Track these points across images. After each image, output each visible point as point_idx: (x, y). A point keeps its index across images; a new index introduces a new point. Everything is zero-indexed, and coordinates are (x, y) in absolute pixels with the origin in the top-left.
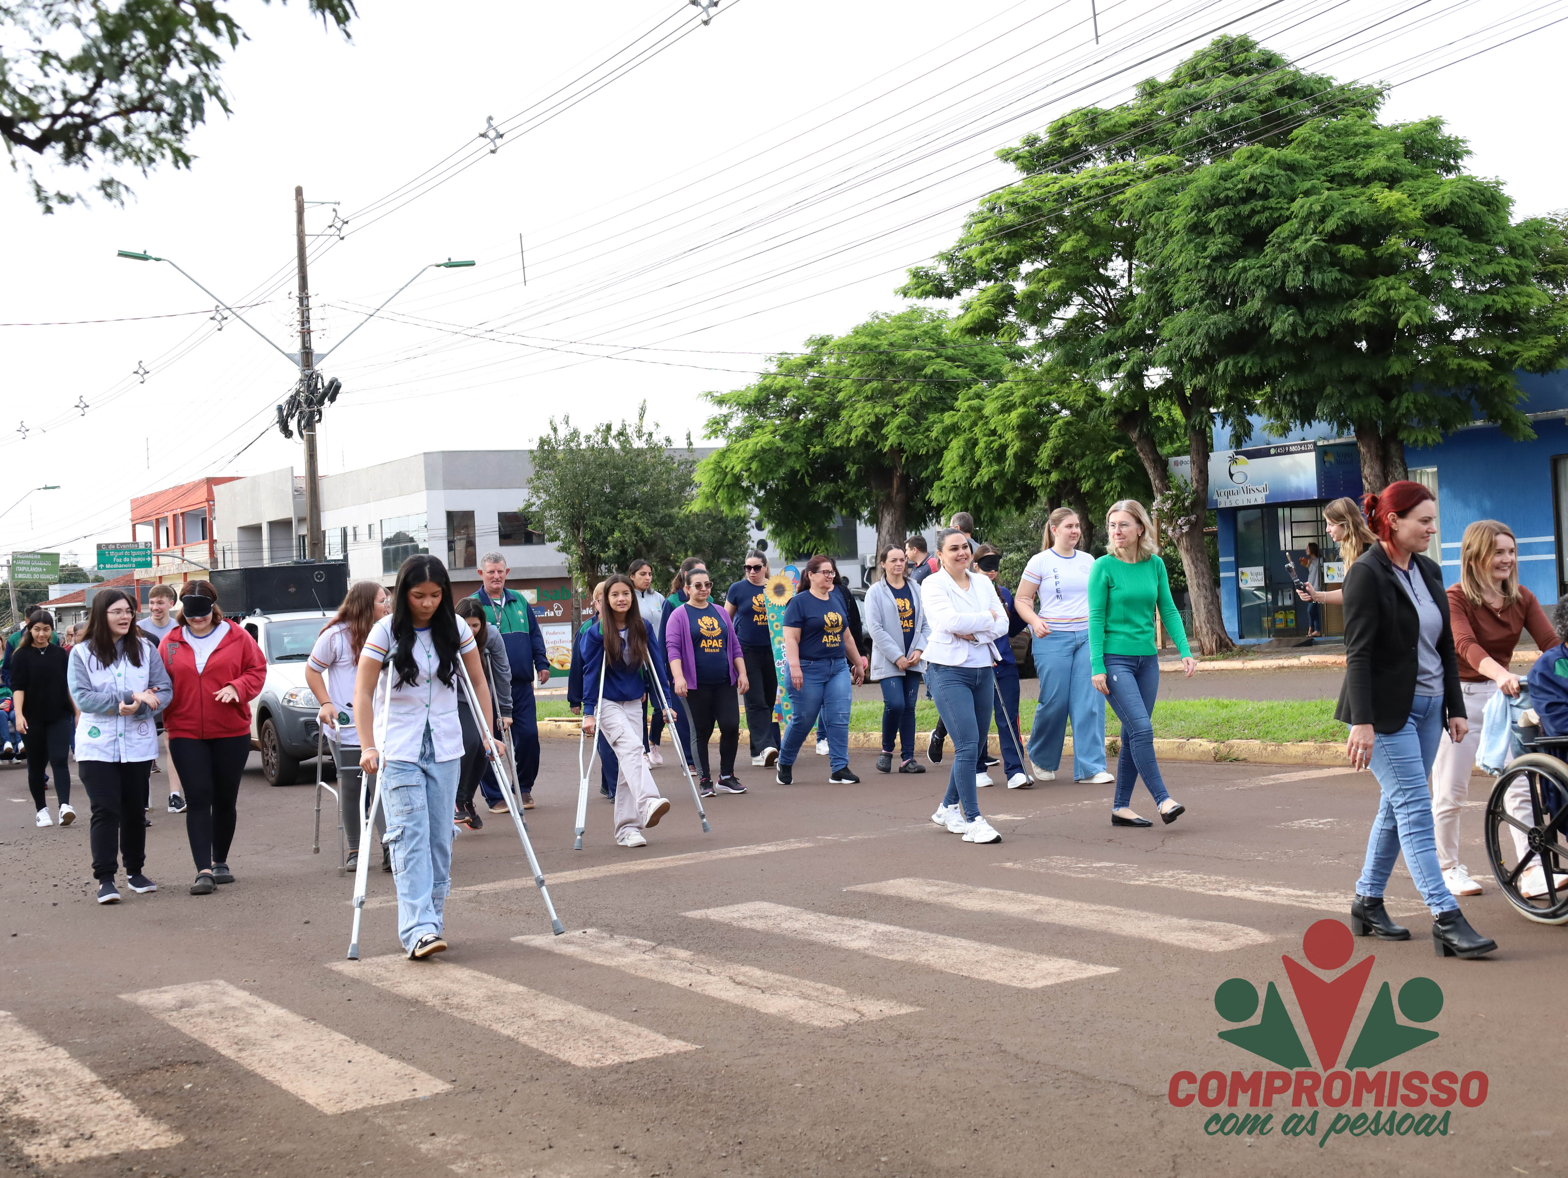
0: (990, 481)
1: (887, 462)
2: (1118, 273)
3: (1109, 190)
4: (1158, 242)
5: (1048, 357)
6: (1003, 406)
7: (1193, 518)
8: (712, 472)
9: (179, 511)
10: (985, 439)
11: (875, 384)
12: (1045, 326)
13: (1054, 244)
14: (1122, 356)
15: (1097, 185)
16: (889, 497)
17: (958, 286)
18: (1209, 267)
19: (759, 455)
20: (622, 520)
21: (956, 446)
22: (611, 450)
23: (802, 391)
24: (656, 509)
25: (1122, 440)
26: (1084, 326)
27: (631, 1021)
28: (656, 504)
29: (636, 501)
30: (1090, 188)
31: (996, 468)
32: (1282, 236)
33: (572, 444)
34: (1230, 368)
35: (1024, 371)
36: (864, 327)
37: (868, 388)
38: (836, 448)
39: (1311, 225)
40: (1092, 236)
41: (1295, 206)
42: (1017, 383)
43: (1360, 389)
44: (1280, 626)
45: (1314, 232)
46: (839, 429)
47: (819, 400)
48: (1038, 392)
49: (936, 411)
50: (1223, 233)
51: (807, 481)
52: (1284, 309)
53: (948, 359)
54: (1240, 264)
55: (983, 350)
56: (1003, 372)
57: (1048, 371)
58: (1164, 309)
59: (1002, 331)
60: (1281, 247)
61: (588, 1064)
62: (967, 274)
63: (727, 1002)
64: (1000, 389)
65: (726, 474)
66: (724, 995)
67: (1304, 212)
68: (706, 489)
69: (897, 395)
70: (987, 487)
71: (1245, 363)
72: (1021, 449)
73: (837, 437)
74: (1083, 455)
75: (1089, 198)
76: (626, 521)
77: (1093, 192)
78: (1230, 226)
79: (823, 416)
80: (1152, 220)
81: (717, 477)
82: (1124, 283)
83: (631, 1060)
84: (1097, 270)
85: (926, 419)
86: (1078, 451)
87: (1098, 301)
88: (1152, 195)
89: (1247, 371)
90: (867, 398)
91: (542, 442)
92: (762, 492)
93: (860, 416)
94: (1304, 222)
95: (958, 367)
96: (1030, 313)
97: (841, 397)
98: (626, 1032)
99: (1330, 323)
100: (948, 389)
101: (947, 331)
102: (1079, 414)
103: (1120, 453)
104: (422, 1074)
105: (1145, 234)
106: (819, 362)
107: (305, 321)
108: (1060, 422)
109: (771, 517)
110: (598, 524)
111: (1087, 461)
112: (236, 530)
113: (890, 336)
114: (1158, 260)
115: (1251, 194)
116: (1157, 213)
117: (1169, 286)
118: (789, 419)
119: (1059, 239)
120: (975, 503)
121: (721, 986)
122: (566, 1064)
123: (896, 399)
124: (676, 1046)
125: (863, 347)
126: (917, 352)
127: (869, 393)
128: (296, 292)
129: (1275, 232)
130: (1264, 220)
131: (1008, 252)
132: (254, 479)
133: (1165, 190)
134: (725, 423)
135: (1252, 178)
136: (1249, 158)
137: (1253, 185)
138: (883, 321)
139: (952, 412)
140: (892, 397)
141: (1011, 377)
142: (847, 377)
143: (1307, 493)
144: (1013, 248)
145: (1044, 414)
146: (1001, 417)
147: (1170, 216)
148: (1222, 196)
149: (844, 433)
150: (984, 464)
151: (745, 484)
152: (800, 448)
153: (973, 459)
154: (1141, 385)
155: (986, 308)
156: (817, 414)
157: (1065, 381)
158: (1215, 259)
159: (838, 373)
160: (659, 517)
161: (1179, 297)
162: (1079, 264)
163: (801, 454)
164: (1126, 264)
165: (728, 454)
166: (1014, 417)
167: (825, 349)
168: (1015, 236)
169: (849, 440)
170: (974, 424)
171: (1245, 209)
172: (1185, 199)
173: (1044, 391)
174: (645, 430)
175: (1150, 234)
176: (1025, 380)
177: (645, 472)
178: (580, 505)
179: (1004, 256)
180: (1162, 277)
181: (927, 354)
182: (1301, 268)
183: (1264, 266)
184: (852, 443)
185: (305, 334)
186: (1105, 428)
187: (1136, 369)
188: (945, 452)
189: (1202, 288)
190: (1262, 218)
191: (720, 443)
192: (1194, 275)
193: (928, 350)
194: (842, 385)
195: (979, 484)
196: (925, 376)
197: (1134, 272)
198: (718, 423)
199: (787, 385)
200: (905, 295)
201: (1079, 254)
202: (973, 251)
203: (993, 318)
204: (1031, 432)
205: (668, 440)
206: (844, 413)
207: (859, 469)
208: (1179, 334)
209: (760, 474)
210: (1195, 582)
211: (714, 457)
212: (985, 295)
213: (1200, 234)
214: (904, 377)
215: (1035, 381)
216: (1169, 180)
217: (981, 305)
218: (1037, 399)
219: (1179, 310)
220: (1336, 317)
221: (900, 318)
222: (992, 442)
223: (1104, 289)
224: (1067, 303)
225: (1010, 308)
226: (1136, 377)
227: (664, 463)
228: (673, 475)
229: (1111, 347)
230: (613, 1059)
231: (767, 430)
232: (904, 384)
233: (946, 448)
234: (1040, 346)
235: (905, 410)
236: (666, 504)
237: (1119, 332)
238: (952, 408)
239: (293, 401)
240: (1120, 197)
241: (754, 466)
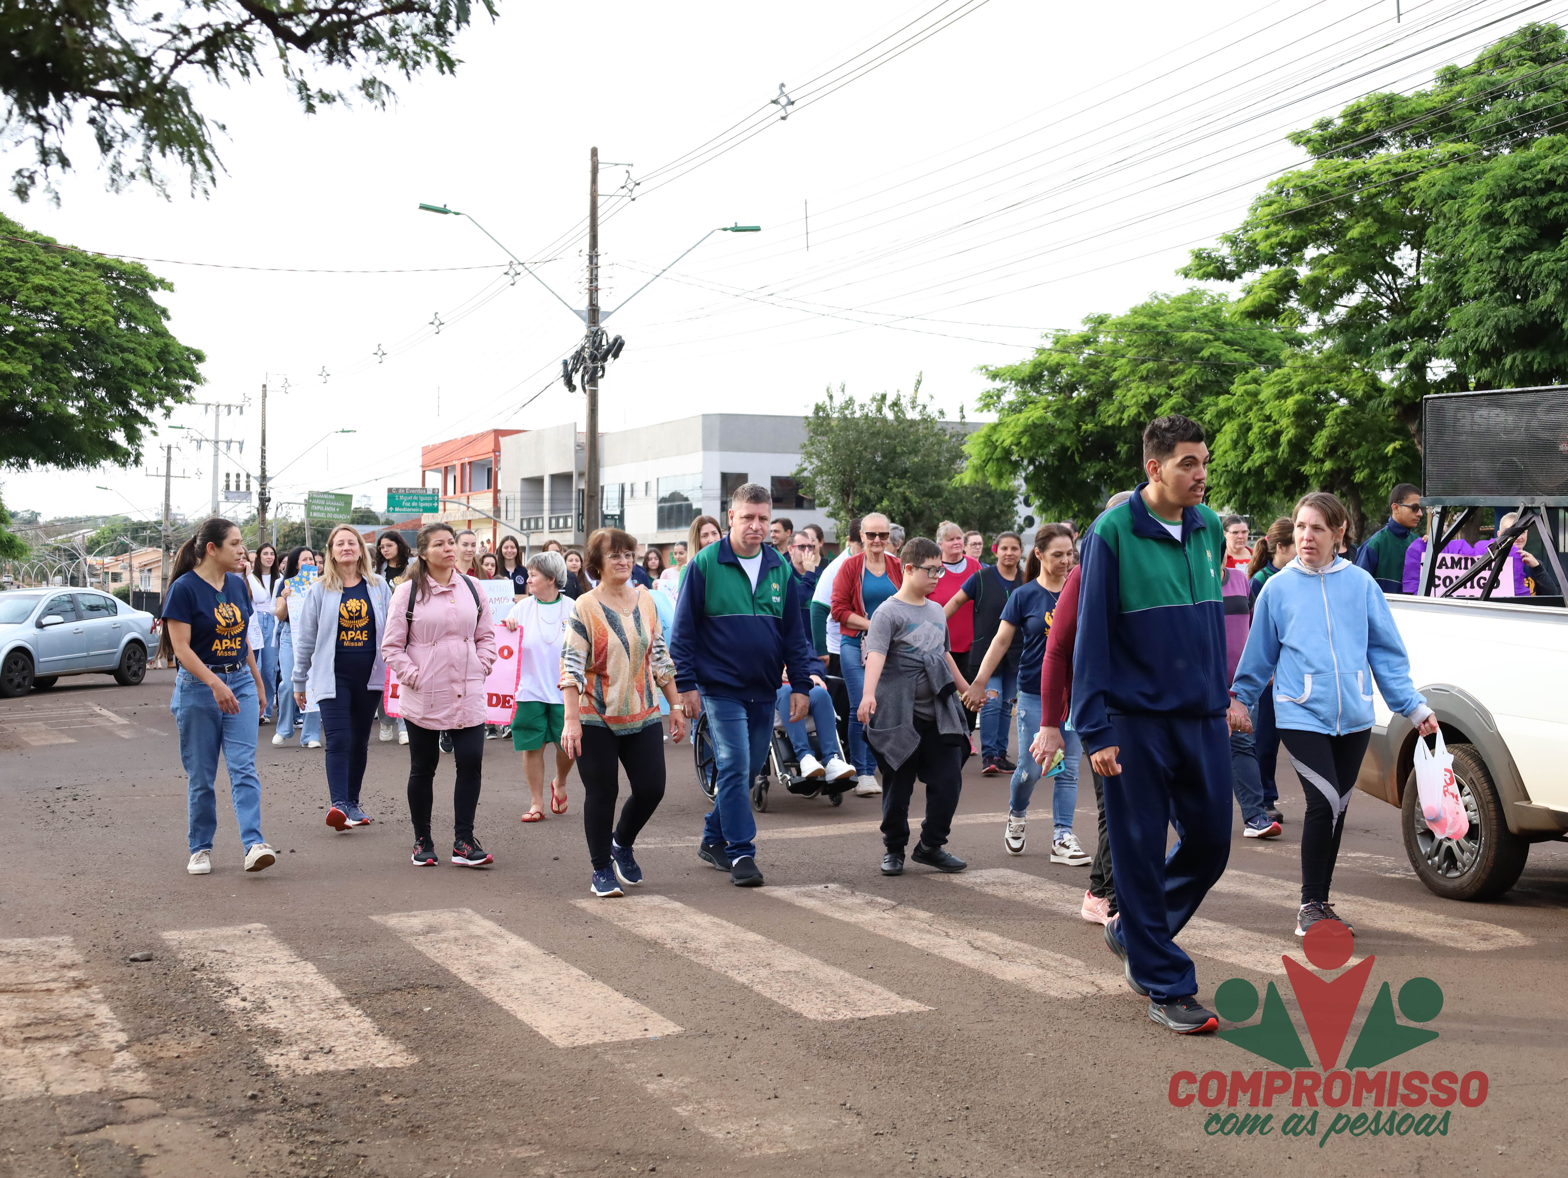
0: (1261, 468)
2: (1407, 262)
3: (1402, 177)
4: (1450, 231)
5: (1329, 344)
6: (1280, 391)
8: (982, 446)
9: (467, 460)
10: (1260, 424)
11: (1150, 365)
12: (1328, 313)
13: (1342, 229)
14: (1406, 346)
15: (1389, 171)
17: (1240, 269)
18: (1502, 258)
19: (1031, 429)
20: (891, 489)
21: (1230, 430)
22: (884, 420)
23: (1077, 369)
24: (925, 479)
25: (1400, 432)
26: (1367, 315)
27: (866, 978)
28: (926, 475)
29: (906, 471)
30: (1382, 175)
31: (1268, 453)
33: (847, 412)
34: (1518, 362)
35: (1304, 357)
36: (1143, 307)
37: (1144, 369)
38: (1108, 427)
40: (1381, 223)
42: (1295, 370)
46: (1112, 409)
47: (1093, 378)
48: (1317, 380)
49: (1211, 394)
50: (1518, 224)
51: (1077, 459)
53: (1226, 342)
54: (1534, 257)
55: (1262, 334)
56: (1282, 357)
57: (1329, 358)
58: (1452, 300)
59: (1282, 317)
61: (820, 1018)
62: (1249, 257)
63: (964, 966)
64: (1278, 375)
65: (996, 448)
66: (961, 959)
68: (975, 461)
69: (1173, 376)
70: (1258, 472)
71: (1534, 358)
72: (1296, 437)
73: (1110, 416)
74: (1359, 445)
75: (1380, 184)
76: (895, 490)
77: (1385, 179)
78: (1526, 217)
79: (1096, 395)
80: (1445, 209)
81: (986, 450)
82: (1412, 272)
83: (863, 1016)
84: (1384, 258)
85: (1201, 401)
86: (1355, 440)
87: (1383, 289)
88: (1446, 183)
89: (1534, 367)
90: (1142, 379)
91: (818, 408)
92: (1031, 468)
93: (1134, 396)
95: (1236, 351)
96: (1313, 299)
97: (1115, 376)
98: (859, 988)
100: (1225, 373)
101: (1226, 315)
102: (1358, 404)
103: (1397, 444)
104: (655, 1014)
105: (1437, 222)
106: (1095, 341)
107: (593, 278)
108: (1337, 411)
109: (1038, 492)
110: (867, 492)
111: (1362, 451)
112: (519, 482)
113: (1168, 317)
114: (1449, 249)
115: (1550, 186)
116: (1450, 202)
117: (1459, 276)
118: (1062, 396)
119: (1346, 225)
120: (1245, 488)
121: (959, 949)
122: (797, 1016)
123: (1171, 381)
124: (909, 1005)
125: (1141, 327)
126: (1194, 334)
127: (1145, 373)
128: (587, 250)
130: (1562, 213)
131: (1294, 237)
132: (539, 432)
133: (1460, 179)
134: (999, 397)
135: (1552, 169)
136: (1550, 148)
137: (1553, 176)
138: (1162, 302)
139: (1227, 396)
140: (1167, 379)
141: (1289, 363)
142: (1123, 356)
144: (1299, 233)
145: (1321, 402)
146: (1277, 402)
147: (1464, 204)
148: (1519, 186)
149: (1116, 412)
150: (1257, 449)
151: (1014, 458)
152: (1071, 425)
153: (1245, 444)
154: (1423, 377)
155: (1267, 293)
156: (1091, 392)
157: (1345, 369)
158: (1508, 250)
159: (1114, 352)
160: (928, 487)
161: (1468, 288)
162: (1366, 251)
163: (1073, 431)
164: (1415, 253)
165: (999, 428)
166: (1290, 404)
167: (1102, 327)
168: (1301, 221)
169: (1121, 420)
170: (1249, 408)
171: (1543, 201)
172: (1480, 188)
173: (1323, 378)
174: (920, 401)
175: (1442, 223)
176: (1304, 366)
177: (917, 441)
178: (851, 472)
179: (1289, 240)
180: (1452, 267)
181: (1205, 336)
183: (1559, 260)
184: (1124, 423)
185: (593, 291)
186: (1383, 419)
187: (1419, 360)
188: (1218, 436)
189: (1493, 279)
190: (1562, 210)
191: (991, 417)
192: (1486, 266)
193: (1206, 332)
194: (1117, 364)
195: (1249, 469)
196: (1202, 359)
197: (1422, 261)
198: (992, 397)
199: (1062, 362)
200: (1186, 276)
201: (1366, 241)
202: (1258, 233)
203: (1274, 302)
204: (1307, 420)
205: (942, 413)
206: (1118, 393)
207: (1130, 449)
208: (1465, 326)
209: (1030, 449)
211: (984, 431)
212: (1267, 279)
213: (1494, 224)
214: (1181, 359)
215: (1314, 368)
216: (1464, 170)
217: (1263, 289)
218: (1315, 386)
219: (1466, 301)
221: (1179, 300)
222: (1266, 428)
223: (1390, 277)
224: (1351, 290)
225: (1292, 293)
226: (1418, 367)
227: (935, 435)
228: (945, 447)
229: (1395, 336)
230: (845, 1014)
231: (1039, 405)
232: (1180, 365)
233: (1219, 431)
234: (1321, 333)
235: (1179, 391)
236: (935, 475)
237: (1404, 322)
238: (1228, 392)
239: (578, 357)
240: (1412, 184)
241: (1024, 440)
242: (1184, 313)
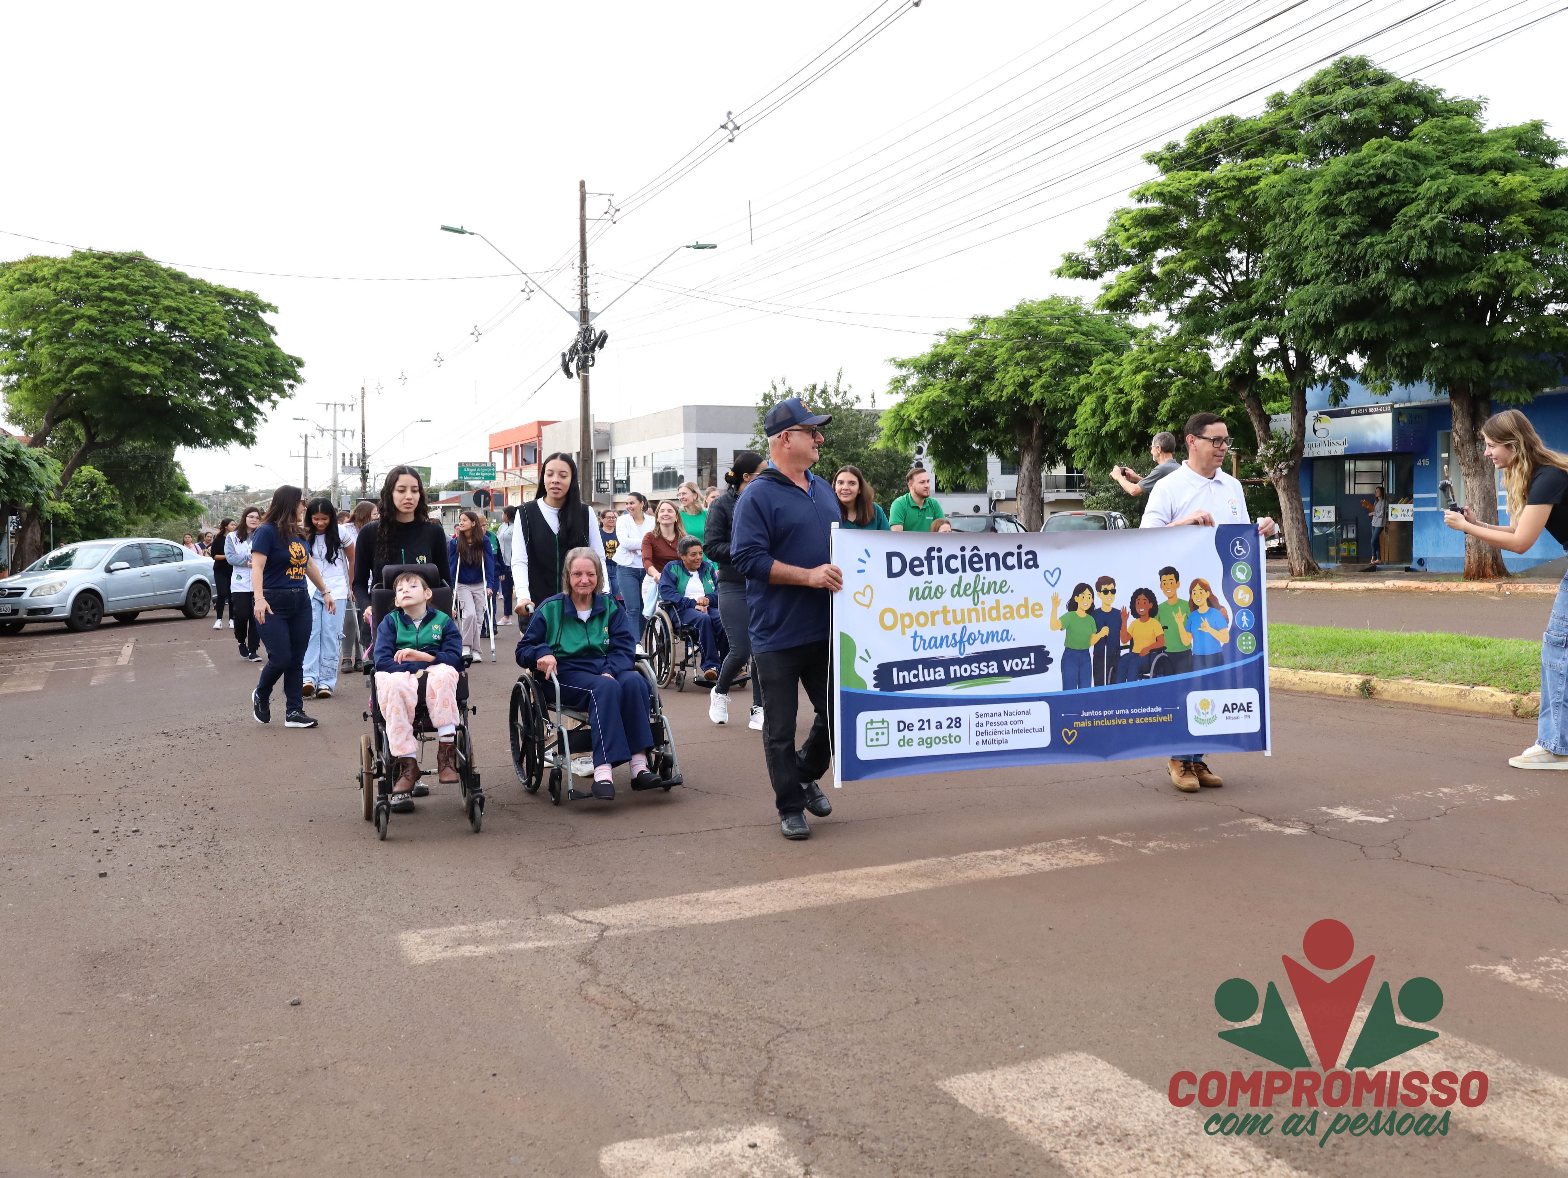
0: (1116, 431)
1: (1029, 415)
3: (1243, 183)
4: (1287, 225)
5: (1175, 328)
6: (1137, 367)
7: (1292, 463)
8: (892, 420)
9: (519, 443)
10: (1114, 395)
11: (1023, 353)
12: (1175, 302)
15: (1234, 178)
16: (1029, 443)
17: (1103, 269)
18: (1338, 243)
19: (931, 406)
21: (1089, 402)
23: (965, 358)
25: (1232, 399)
28: (847, 445)
30: (1228, 180)
31: (1122, 419)
32: (1409, 214)
34: (1350, 331)
37: (1018, 355)
38: (990, 403)
39: (1437, 204)
40: (1225, 223)
41: (1422, 189)
43: (1463, 353)
44: (1344, 554)
45: (1440, 211)
46: (994, 388)
47: (978, 364)
48: (1162, 358)
49: (1072, 374)
50: (1352, 214)
52: (1405, 280)
53: (1083, 334)
54: (1368, 240)
57: (1175, 339)
60: (1407, 226)
62: (1110, 258)
65: (903, 421)
67: (1431, 193)
68: (885, 432)
69: (1042, 360)
70: (1113, 435)
71: (1364, 329)
72: (1144, 404)
73: (992, 394)
75: (1225, 189)
77: (1230, 184)
78: (1358, 208)
79: (981, 378)
80: (1284, 206)
81: (896, 423)
85: (1065, 380)
88: (1285, 183)
89: (1365, 335)
90: (1017, 364)
91: (766, 397)
93: (1011, 377)
94: (1431, 201)
97: (995, 362)
99: (1446, 293)
100: (1084, 357)
103: (1231, 408)
106: (979, 337)
107: (584, 285)
108: (1179, 383)
113: (1039, 314)
114: (1287, 240)
115: (1381, 179)
116: (1289, 199)
117: (1293, 264)
118: (954, 379)
123: (1040, 364)
125: (1016, 323)
127: (1019, 360)
128: (577, 263)
129: (1402, 211)
130: (1391, 202)
131: (1152, 236)
132: (568, 422)
133: (1295, 181)
134: (905, 382)
135: (1383, 165)
136: (1377, 149)
137: (1383, 171)
139: (1087, 375)
140: (1037, 363)
142: (1001, 347)
143: (1382, 446)
145: (1163, 378)
146: (1130, 377)
147: (1303, 200)
148: (1355, 180)
149: (997, 391)
150: (1112, 416)
151: (918, 428)
152: (962, 402)
153: (1103, 412)
154: (1254, 352)
155: (1130, 283)
156: (976, 376)
157: (1183, 351)
158: (1343, 236)
159: (993, 344)
161: (1305, 271)
162: (1211, 248)
163: (963, 406)
165: (905, 406)
166: (1140, 378)
167: (984, 325)
168: (1157, 223)
169: (1000, 397)
170: (1105, 384)
171: (1374, 192)
172: (1318, 186)
173: (1165, 358)
174: (841, 390)
175: (1280, 219)
177: (840, 420)
179: (1144, 242)
180: (1288, 255)
181: (1067, 329)
182: (1426, 243)
183: (1390, 242)
184: (1003, 399)
185: (584, 296)
187: (1253, 339)
188: (1079, 406)
189: (1328, 263)
190: (1390, 200)
191: (899, 397)
192: (1324, 251)
193: (1067, 326)
194: (997, 353)
196: (1065, 347)
198: (899, 382)
199: (954, 353)
200: (1059, 275)
201: (1212, 238)
202: (1119, 237)
203: (1128, 296)
204: (1153, 391)
205: (858, 400)
206: (998, 375)
207: (1007, 420)
208: (1304, 304)
209: (930, 422)
210: (1289, 516)
211: (893, 409)
212: (1124, 277)
213: (1329, 216)
214: (1048, 347)
217: (1120, 286)
218: (1160, 364)
219: (1303, 283)
220: (1452, 288)
222: (1120, 398)
224: (1194, 283)
225: (1145, 288)
226: (1252, 344)
227: (854, 415)
228: (861, 424)
229: (1232, 319)
231: (936, 387)
232: (1047, 352)
233: (1080, 403)
235: (1047, 373)
236: (854, 445)
237: (1244, 305)
238: (1088, 372)
239: (573, 351)
240: (1254, 188)
241: (926, 415)
242: (1049, 312)
